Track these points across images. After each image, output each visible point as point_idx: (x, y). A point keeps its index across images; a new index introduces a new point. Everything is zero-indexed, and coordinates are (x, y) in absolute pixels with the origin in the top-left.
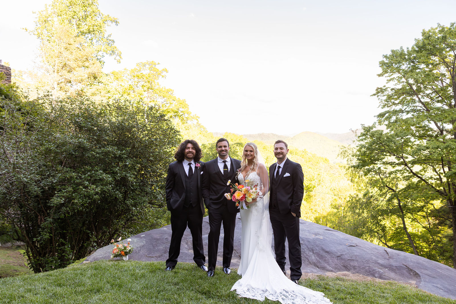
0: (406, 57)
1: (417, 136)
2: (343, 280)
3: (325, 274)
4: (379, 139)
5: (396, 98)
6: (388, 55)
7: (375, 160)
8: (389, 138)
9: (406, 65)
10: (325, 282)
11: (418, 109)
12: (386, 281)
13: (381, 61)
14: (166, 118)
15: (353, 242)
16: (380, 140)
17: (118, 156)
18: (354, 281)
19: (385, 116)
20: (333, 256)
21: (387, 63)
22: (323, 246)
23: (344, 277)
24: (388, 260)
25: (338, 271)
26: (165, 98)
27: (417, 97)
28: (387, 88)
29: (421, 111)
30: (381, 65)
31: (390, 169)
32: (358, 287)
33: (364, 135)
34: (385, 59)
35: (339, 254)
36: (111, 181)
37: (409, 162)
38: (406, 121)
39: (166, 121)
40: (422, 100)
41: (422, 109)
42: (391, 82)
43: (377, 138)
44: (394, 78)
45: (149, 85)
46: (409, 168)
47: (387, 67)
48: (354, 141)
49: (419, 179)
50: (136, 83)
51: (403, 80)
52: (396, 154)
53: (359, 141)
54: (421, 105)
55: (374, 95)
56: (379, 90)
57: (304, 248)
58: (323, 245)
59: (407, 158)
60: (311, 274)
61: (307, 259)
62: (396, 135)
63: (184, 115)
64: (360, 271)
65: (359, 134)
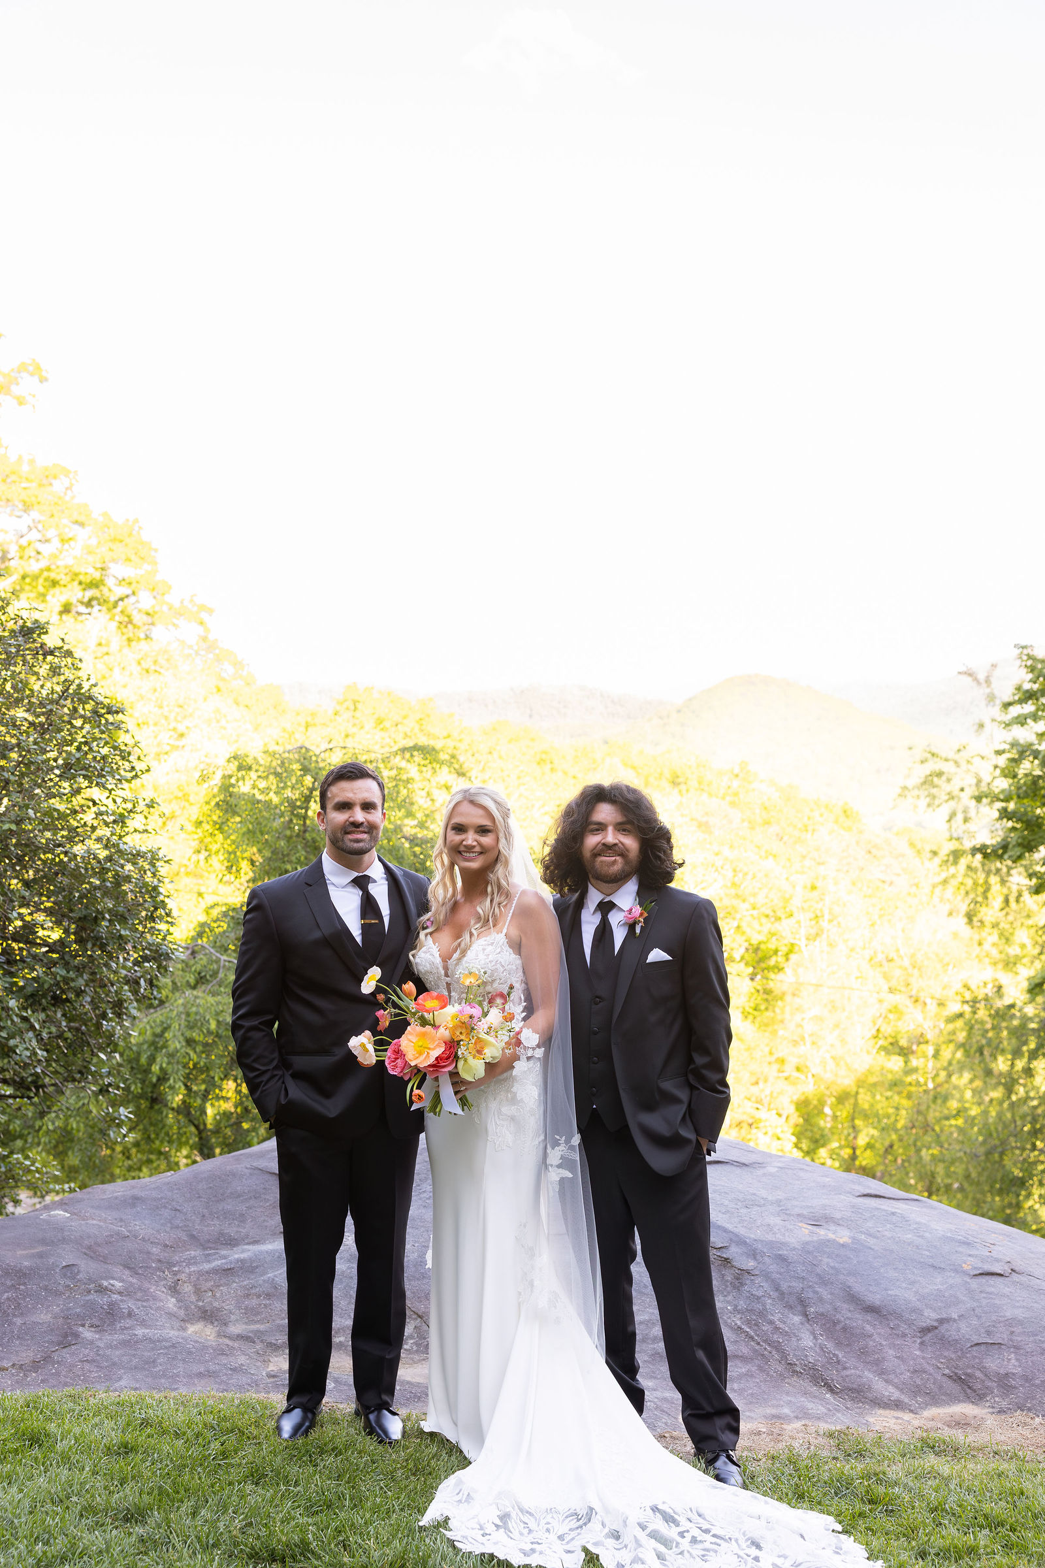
2: (951, 1451)
3: (867, 1424)
10: (868, 1464)
14: (51, 641)
15: (994, 1254)
18: (1007, 1453)
20: (904, 1327)
22: (851, 1281)
23: (959, 1436)
25: (926, 1405)
32: (1027, 1486)
35: (930, 1316)
39: (49, 658)
48: (981, 726)
53: (1007, 725)
57: (760, 1293)
58: (849, 1274)
60: (798, 1425)
61: (777, 1347)
64: (1033, 1398)
65: (1007, 693)
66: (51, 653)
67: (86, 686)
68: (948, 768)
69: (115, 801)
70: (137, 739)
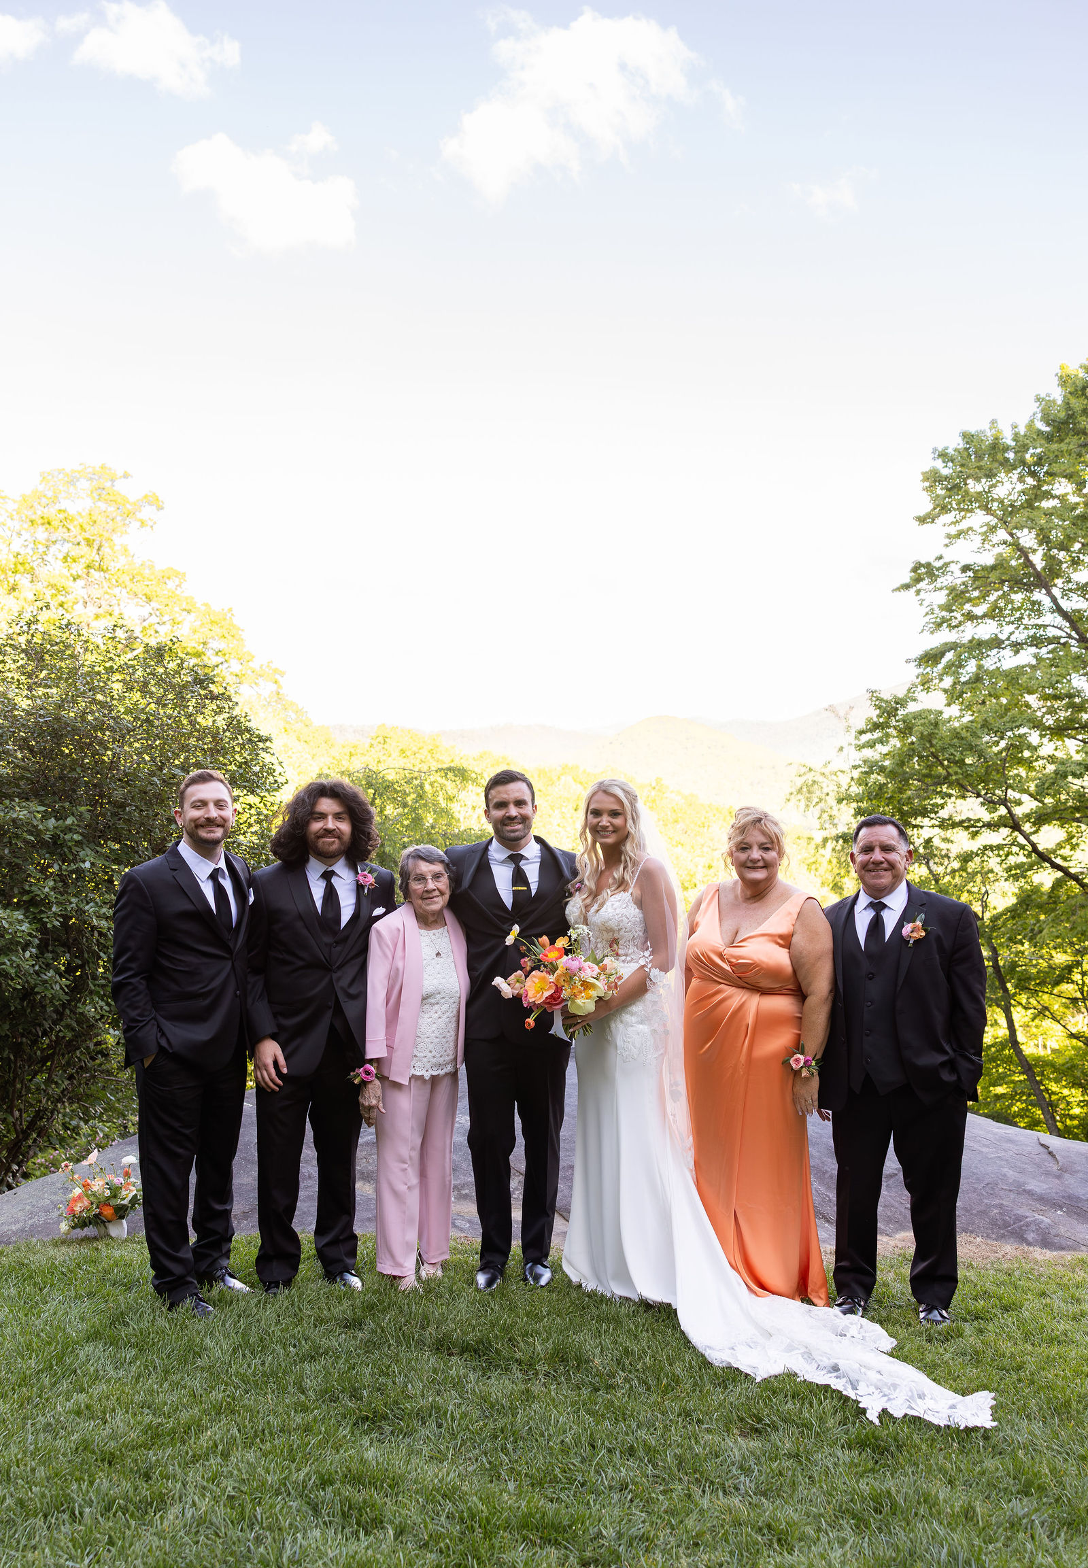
0: (1011, 455)
1: (1049, 728)
4: (930, 742)
5: (978, 598)
6: (951, 451)
7: (916, 813)
8: (962, 739)
9: (1008, 486)
11: (1050, 635)
12: (1068, 1256)
13: (927, 469)
14: (216, 688)
16: (932, 745)
17: (47, 837)
19: (944, 661)
21: (947, 478)
24: (1059, 1177)
25: (897, 1230)
26: (154, 604)
27: (1049, 593)
28: (947, 564)
29: (1059, 643)
30: (927, 484)
31: (961, 842)
33: (876, 726)
34: (939, 464)
36: (30, 935)
37: (1028, 817)
38: (1013, 678)
40: (1065, 605)
41: (1064, 635)
42: (961, 541)
43: (922, 737)
44: (970, 529)
45: (90, 555)
46: (1027, 837)
47: (948, 490)
48: (841, 749)
49: (1060, 874)
50: (42, 549)
51: (1002, 534)
52: (983, 792)
53: (860, 748)
54: (1059, 620)
55: (907, 587)
56: (923, 570)
59: (1019, 803)
62: (983, 726)
63: (225, 665)
64: (973, 1224)
65: (862, 725)
66: (216, 698)
67: (242, 720)
68: (819, 778)
69: (265, 805)
70: (280, 760)
